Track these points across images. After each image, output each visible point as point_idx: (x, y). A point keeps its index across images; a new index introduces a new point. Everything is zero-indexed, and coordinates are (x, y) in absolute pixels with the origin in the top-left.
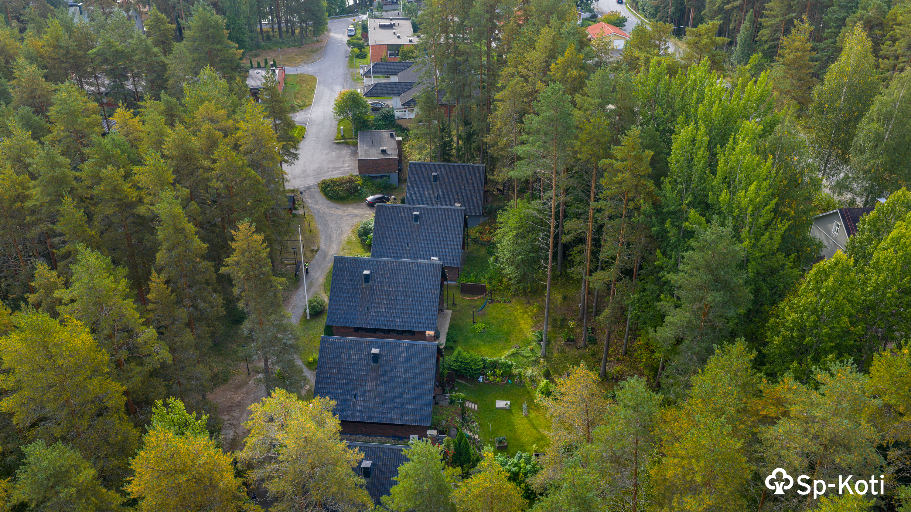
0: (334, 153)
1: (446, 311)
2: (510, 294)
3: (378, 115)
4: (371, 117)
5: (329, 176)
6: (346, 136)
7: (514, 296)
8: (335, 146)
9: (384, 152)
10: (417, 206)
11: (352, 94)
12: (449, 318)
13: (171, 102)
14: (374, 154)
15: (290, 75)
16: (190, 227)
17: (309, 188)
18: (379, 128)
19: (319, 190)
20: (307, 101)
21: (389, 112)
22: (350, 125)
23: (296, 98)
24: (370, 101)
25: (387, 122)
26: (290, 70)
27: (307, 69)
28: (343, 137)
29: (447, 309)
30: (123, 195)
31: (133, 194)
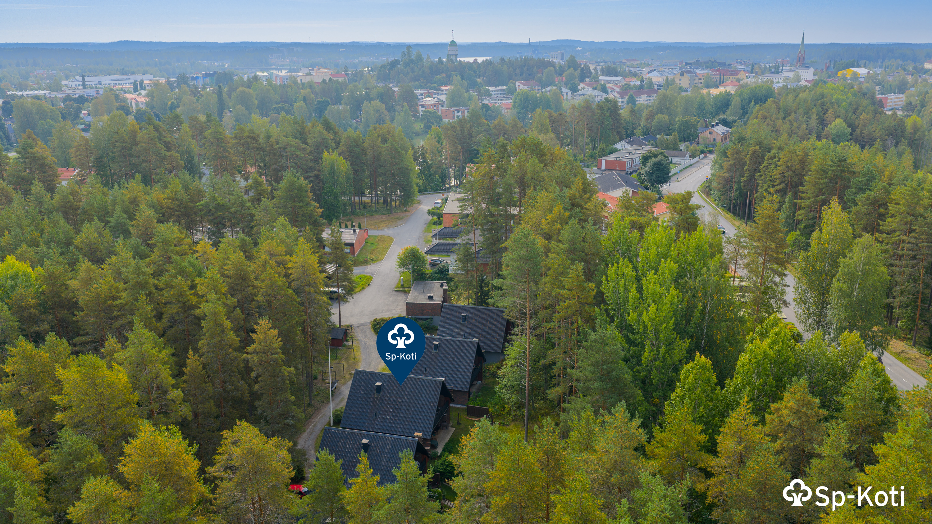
0: (391, 299)
1: (450, 428)
2: (510, 418)
3: (435, 269)
4: (429, 270)
5: (379, 317)
6: (405, 285)
7: (513, 420)
8: (394, 293)
9: (430, 298)
10: (438, 337)
11: (412, 249)
12: (451, 434)
13: (246, 241)
14: (422, 299)
15: (372, 236)
16: (228, 324)
17: (362, 325)
18: (434, 279)
19: (371, 326)
20: (380, 257)
21: (445, 267)
22: (408, 276)
23: (372, 253)
24: (429, 258)
25: (442, 276)
26: (372, 232)
27: (388, 232)
28: (402, 286)
29: (452, 426)
30: (186, 300)
31: (194, 300)
